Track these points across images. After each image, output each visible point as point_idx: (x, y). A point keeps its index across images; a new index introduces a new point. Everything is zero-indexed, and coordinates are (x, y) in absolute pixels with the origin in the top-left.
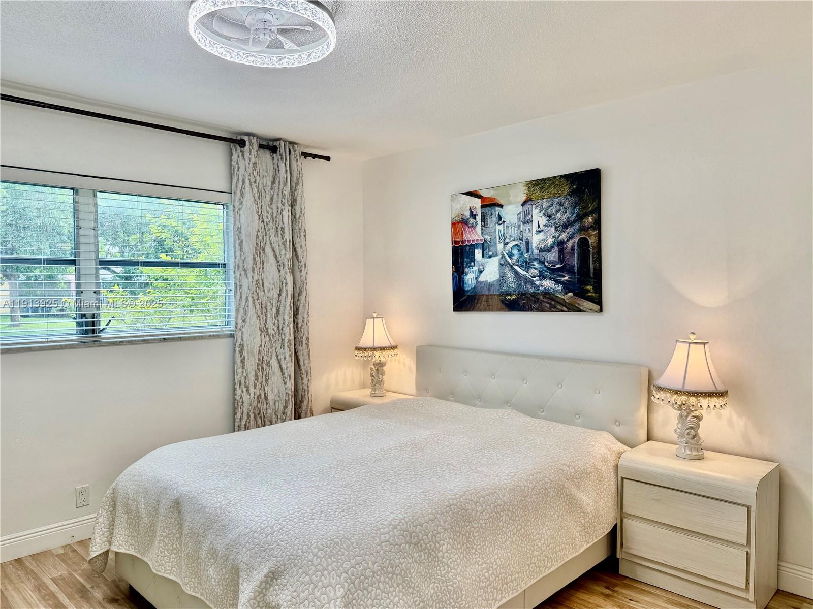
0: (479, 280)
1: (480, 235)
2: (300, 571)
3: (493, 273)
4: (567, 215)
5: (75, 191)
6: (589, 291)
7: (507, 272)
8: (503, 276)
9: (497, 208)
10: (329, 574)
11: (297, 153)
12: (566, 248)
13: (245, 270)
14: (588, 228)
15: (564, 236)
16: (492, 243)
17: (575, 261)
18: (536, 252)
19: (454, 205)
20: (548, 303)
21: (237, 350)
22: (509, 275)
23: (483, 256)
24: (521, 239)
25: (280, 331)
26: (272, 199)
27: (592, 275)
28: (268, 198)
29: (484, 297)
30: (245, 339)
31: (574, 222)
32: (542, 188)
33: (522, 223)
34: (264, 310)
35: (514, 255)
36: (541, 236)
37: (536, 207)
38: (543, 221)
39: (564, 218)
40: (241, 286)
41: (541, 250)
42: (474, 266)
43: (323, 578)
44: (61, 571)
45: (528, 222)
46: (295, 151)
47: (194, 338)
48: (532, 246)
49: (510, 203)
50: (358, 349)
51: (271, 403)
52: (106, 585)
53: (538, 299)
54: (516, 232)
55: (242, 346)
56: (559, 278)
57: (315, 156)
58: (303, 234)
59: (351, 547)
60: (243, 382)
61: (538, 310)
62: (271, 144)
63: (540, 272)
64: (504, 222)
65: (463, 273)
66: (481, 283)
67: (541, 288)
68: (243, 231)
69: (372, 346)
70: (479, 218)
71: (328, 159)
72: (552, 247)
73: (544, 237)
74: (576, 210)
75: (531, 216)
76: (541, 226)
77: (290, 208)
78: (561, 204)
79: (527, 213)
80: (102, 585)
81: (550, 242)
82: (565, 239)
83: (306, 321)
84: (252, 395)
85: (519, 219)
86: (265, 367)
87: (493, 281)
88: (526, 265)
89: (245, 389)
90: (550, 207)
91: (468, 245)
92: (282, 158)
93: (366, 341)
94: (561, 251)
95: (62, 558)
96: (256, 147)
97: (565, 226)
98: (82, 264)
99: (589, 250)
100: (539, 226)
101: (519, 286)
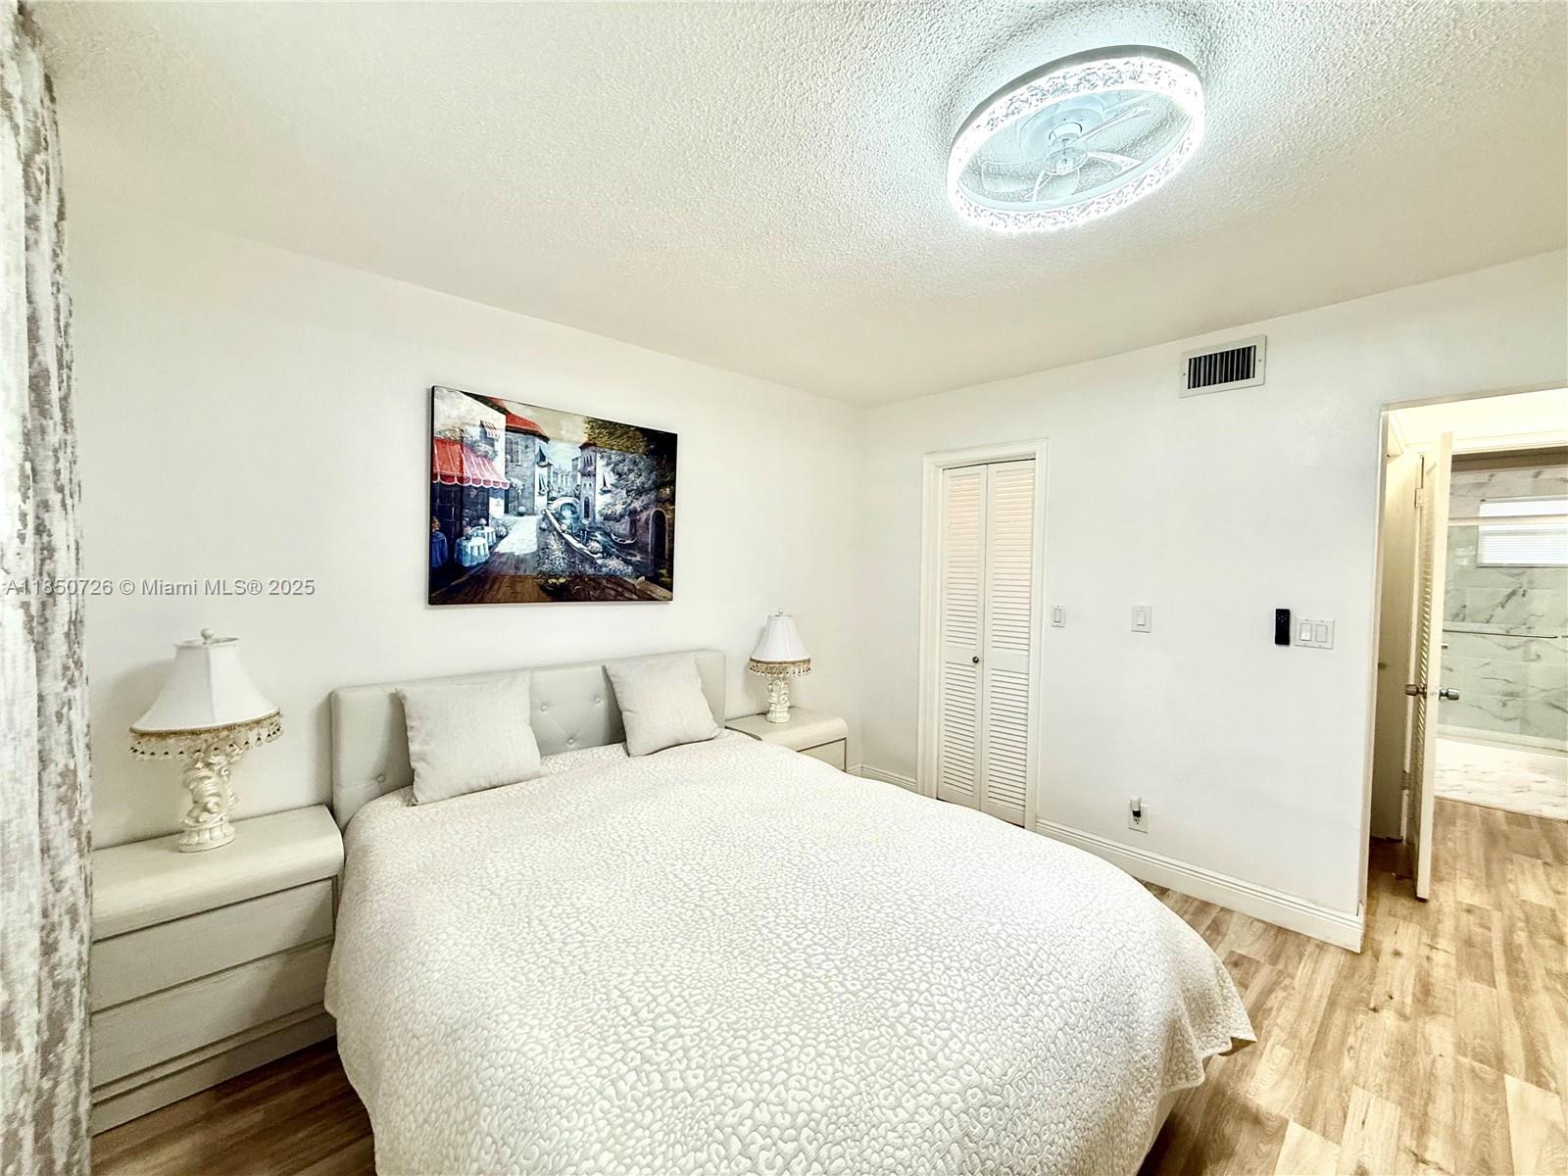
1: (503, 476)
3: (526, 541)
4: (642, 479)
6: (663, 575)
7: (552, 542)
8: (544, 548)
9: (537, 440)
12: (639, 520)
14: (665, 501)
15: (637, 505)
16: (526, 494)
17: (649, 538)
18: (599, 518)
19: (442, 407)
20: (613, 589)
22: (555, 545)
23: (506, 511)
24: (577, 497)
27: (664, 557)
29: (506, 580)
31: (650, 489)
32: (611, 434)
33: (579, 474)
35: (564, 518)
36: (608, 498)
37: (602, 457)
38: (611, 479)
39: (638, 482)
41: (607, 518)
45: (589, 475)
48: (594, 511)
49: (561, 440)
53: (600, 584)
54: (569, 484)
56: (629, 558)
61: (598, 599)
63: (604, 547)
64: (549, 465)
65: (460, 534)
66: (501, 555)
67: (604, 569)
70: (500, 446)
72: (622, 516)
73: (612, 501)
75: (593, 467)
76: (608, 485)
78: (635, 463)
79: (588, 462)
81: (619, 508)
82: (639, 509)
85: (575, 467)
87: (526, 554)
88: (585, 535)
90: (620, 462)
91: (476, 488)
94: (633, 523)
97: (640, 492)
99: (665, 528)
100: (605, 485)
101: (571, 565)
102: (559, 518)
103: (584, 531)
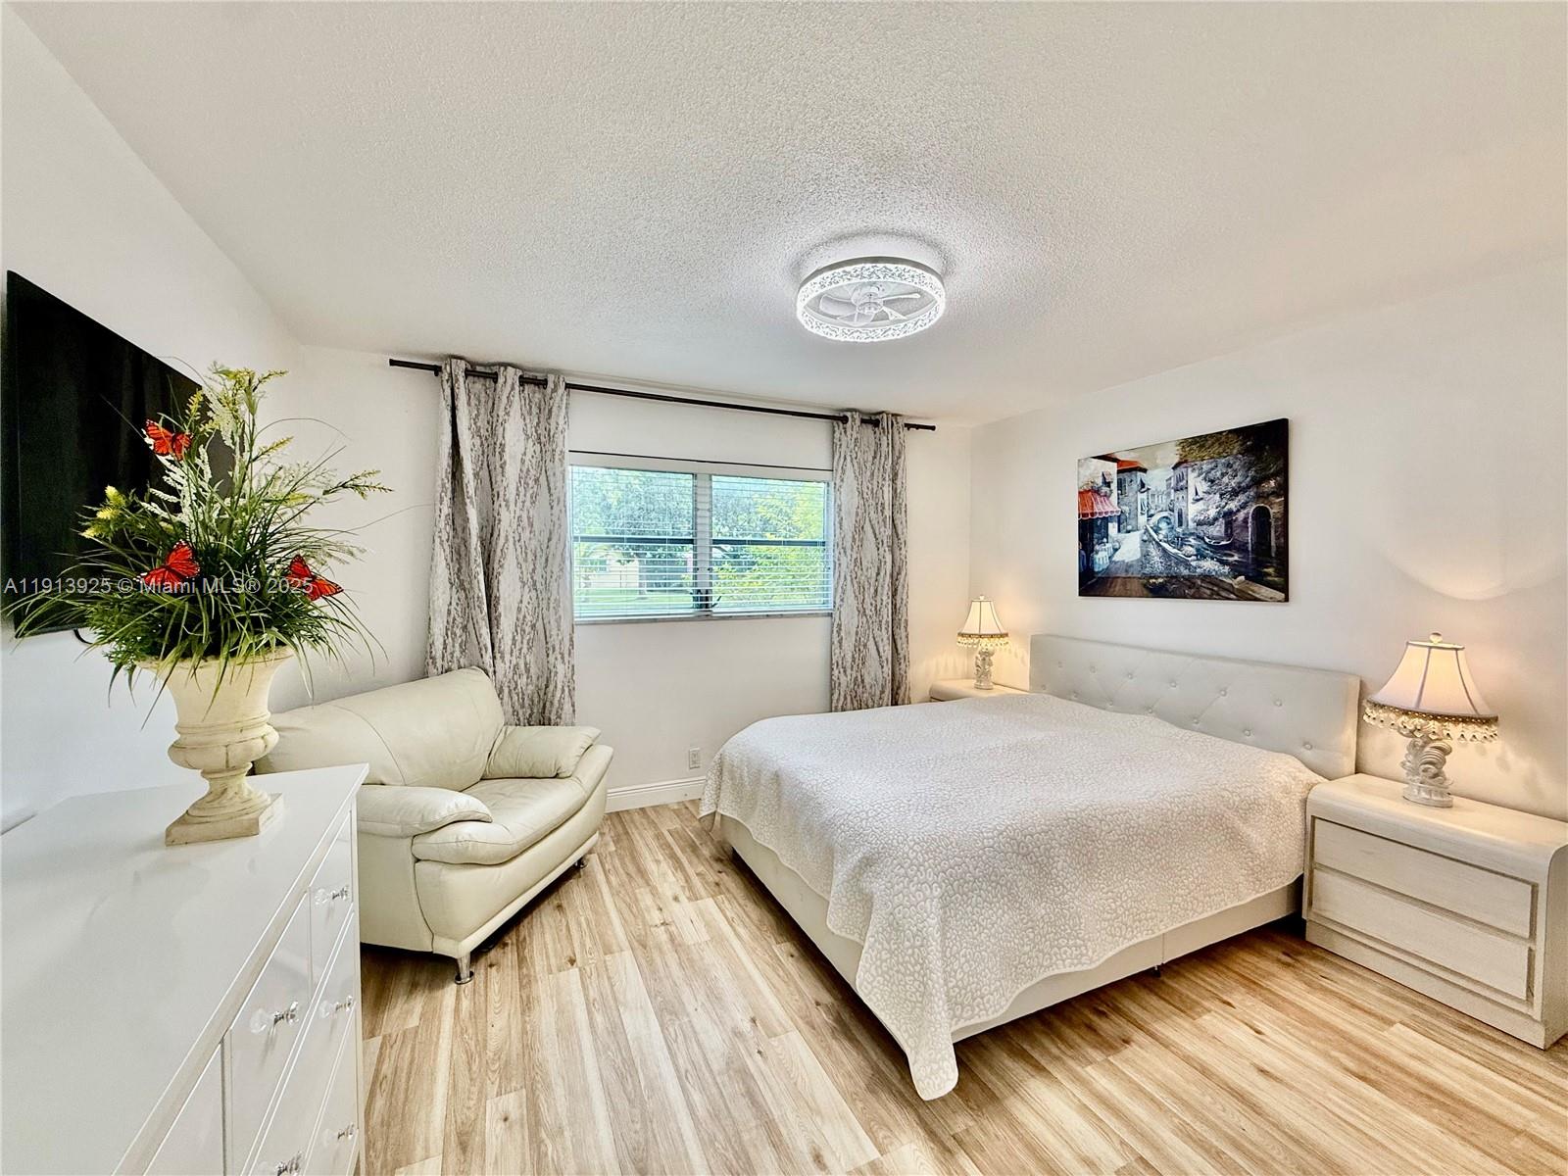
0: (1114, 560)
1: (1116, 506)
2: (895, 862)
3: (1133, 551)
4: (1238, 479)
5: (695, 476)
6: (1269, 575)
7: (1152, 550)
8: (1146, 555)
9: (1139, 473)
10: (925, 870)
11: (900, 425)
12: (1236, 521)
13: (844, 548)
14: (1269, 495)
15: (1233, 505)
16: (1132, 516)
17: (1249, 537)
18: (1192, 525)
19: (1082, 471)
20: (1208, 589)
21: (835, 630)
22: (1154, 552)
23: (1119, 531)
24: (1172, 510)
25: (877, 612)
26: (872, 474)
27: (1273, 555)
28: (869, 473)
29: (1119, 580)
30: (842, 619)
31: (1248, 487)
32: (1202, 446)
33: (1173, 491)
34: (862, 589)
35: (1161, 529)
36: (1200, 505)
37: (1194, 470)
38: (1203, 487)
39: (1233, 483)
40: (840, 564)
41: (1200, 523)
42: (1108, 543)
43: (919, 873)
44: (676, 825)
45: (1182, 489)
46: (897, 423)
47: (795, 616)
48: (1186, 519)
49: (1156, 467)
50: (962, 635)
51: (868, 687)
52: (713, 845)
53: (1194, 584)
54: (1164, 501)
55: (839, 625)
56: (1225, 558)
57: (918, 427)
58: (903, 510)
59: (950, 847)
60: (840, 663)
61: (1193, 597)
62: (873, 418)
63: (1198, 550)
64: (1148, 489)
65: (1092, 551)
66: (1116, 563)
67: (1198, 570)
68: (843, 509)
69: (977, 632)
70: (1114, 486)
71: (933, 428)
72: (1216, 519)
73: (1205, 507)
74: (1252, 473)
75: (1185, 482)
76: (1201, 495)
77: (891, 483)
78: (1229, 466)
79: (1180, 479)
80: (709, 843)
81: (1212, 513)
82: (1235, 510)
83: (904, 602)
84: (849, 677)
85: (1169, 486)
86: (862, 648)
87: (1133, 562)
88: (1178, 541)
89: (842, 670)
90: (1212, 469)
91: (1102, 518)
92: (884, 432)
93: (971, 627)
94: (1229, 525)
95: (677, 813)
96: (858, 422)
97: (1235, 493)
98: (699, 543)
99: (1269, 523)
100: (1197, 494)
101: (1169, 567)
102: (1157, 530)
103: (1178, 538)
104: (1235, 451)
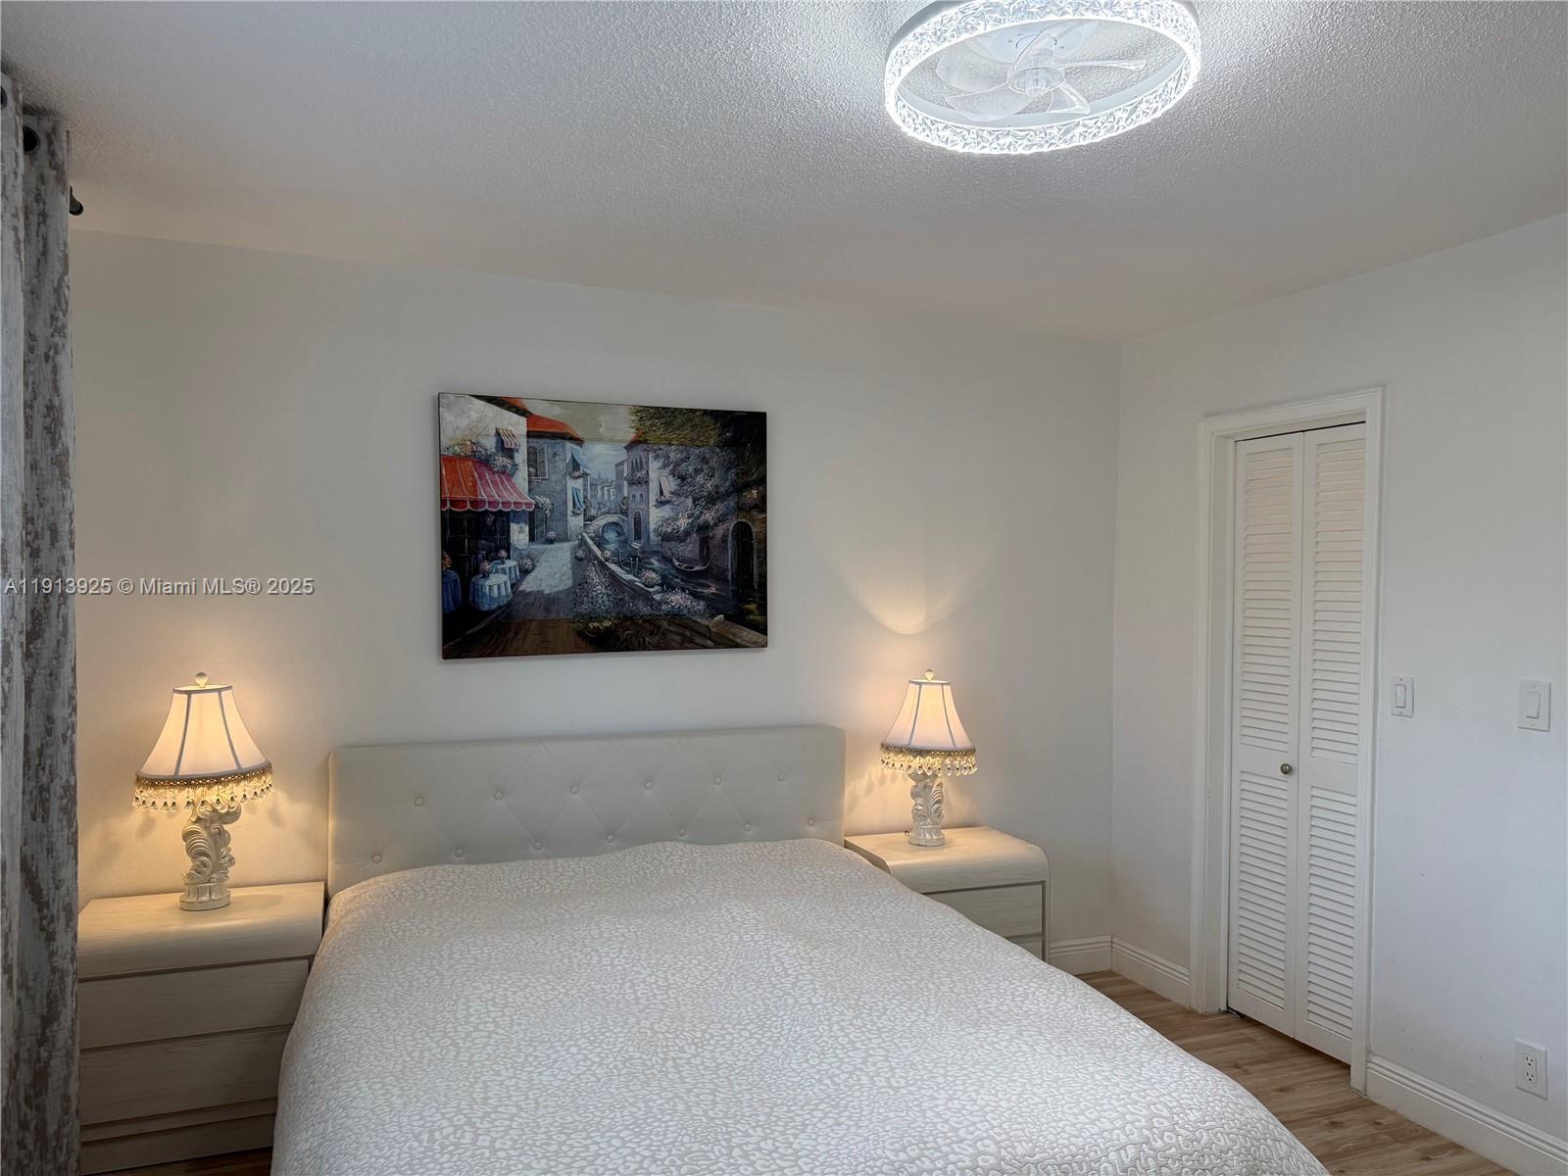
0: (521, 588)
1: (526, 495)
3: (558, 575)
4: (715, 481)
6: (749, 612)
7: (592, 575)
8: (581, 584)
9: (569, 445)
12: (713, 537)
14: (751, 508)
15: (709, 516)
16: (556, 513)
17: (728, 562)
18: (654, 539)
19: (443, 421)
20: (679, 634)
22: (595, 577)
23: (532, 538)
24: (624, 513)
27: (756, 587)
29: (534, 625)
31: (728, 494)
32: (668, 424)
33: (626, 483)
36: (666, 511)
37: (656, 457)
38: (670, 485)
39: (709, 485)
41: (666, 538)
42: (509, 557)
45: (639, 483)
48: (647, 530)
49: (600, 440)
53: (659, 627)
54: (612, 498)
56: (699, 590)
61: (658, 648)
64: (585, 475)
65: (477, 571)
66: (526, 595)
67: (664, 607)
70: (521, 457)
72: (687, 534)
73: (672, 514)
74: (731, 475)
75: (644, 472)
76: (666, 492)
78: (704, 460)
79: (638, 466)
81: (683, 523)
82: (712, 523)
85: (619, 474)
87: (558, 592)
88: (635, 562)
90: (683, 461)
91: (492, 513)
94: (705, 542)
97: (712, 499)
99: (752, 546)
100: (662, 493)
101: (619, 603)
102: (601, 542)
103: (634, 558)
104: (712, 442)
